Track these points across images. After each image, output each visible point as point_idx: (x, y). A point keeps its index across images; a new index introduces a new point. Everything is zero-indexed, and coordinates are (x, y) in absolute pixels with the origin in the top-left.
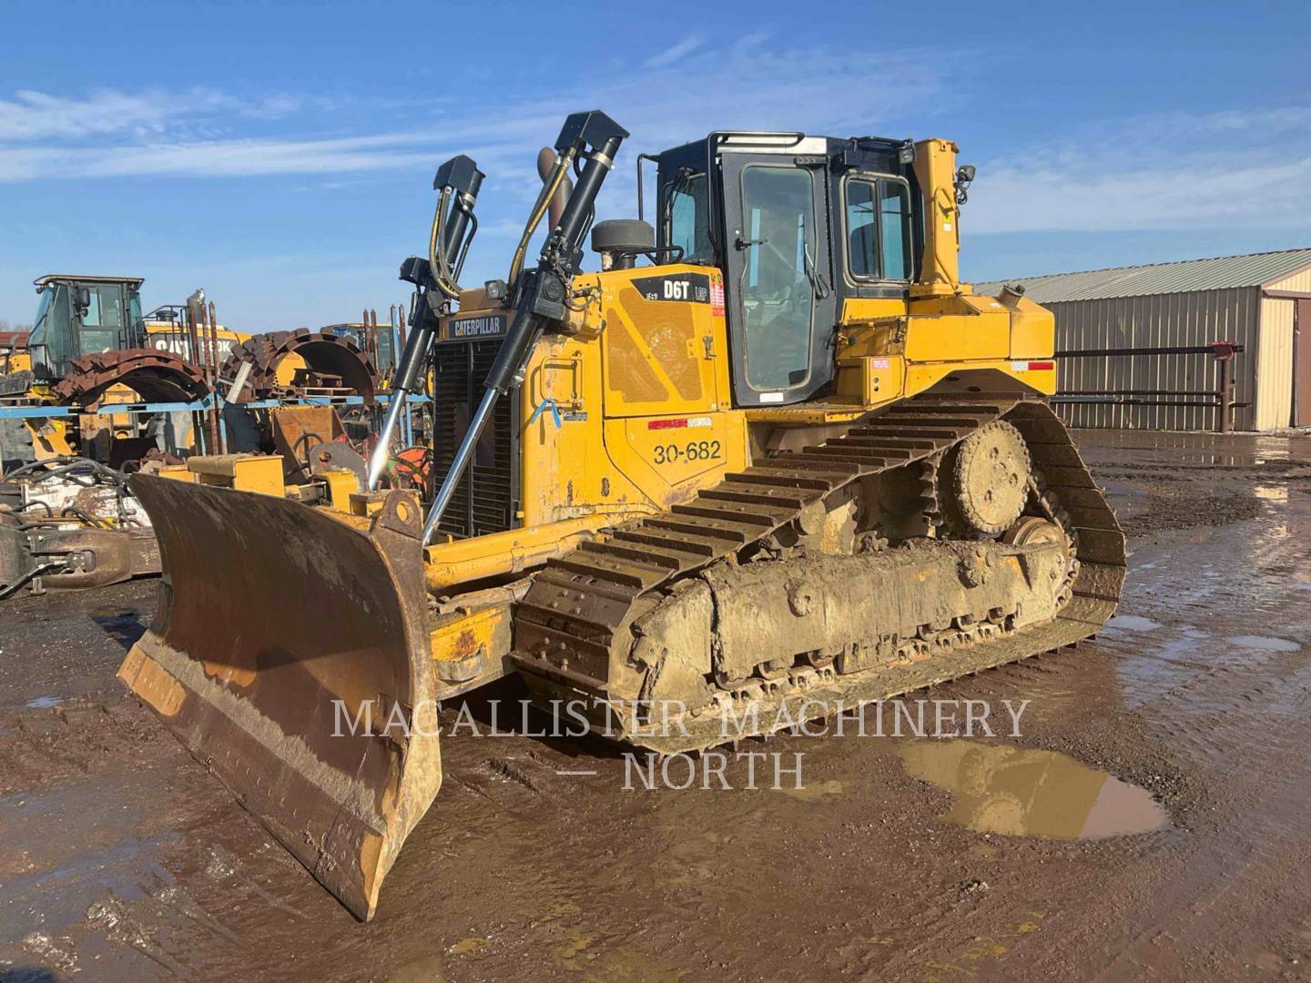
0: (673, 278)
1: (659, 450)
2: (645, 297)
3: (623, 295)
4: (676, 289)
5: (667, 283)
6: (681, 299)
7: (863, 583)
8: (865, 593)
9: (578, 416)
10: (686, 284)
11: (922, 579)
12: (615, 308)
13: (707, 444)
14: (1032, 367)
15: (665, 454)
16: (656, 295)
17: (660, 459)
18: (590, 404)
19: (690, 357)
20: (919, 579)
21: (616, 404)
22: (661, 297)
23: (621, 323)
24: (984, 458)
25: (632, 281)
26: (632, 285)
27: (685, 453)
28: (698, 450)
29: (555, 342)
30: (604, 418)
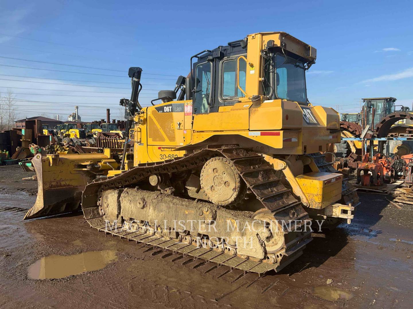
0: (166, 106)
1: (161, 155)
2: (159, 112)
3: (153, 112)
4: (168, 109)
5: (165, 107)
6: (169, 112)
7: (163, 206)
8: (164, 210)
9: (142, 144)
10: (170, 107)
11: (187, 213)
12: (151, 116)
13: (174, 155)
14: (262, 134)
15: (162, 157)
16: (162, 111)
17: (161, 158)
18: (144, 141)
19: (172, 129)
20: (185, 212)
21: (150, 141)
22: (163, 112)
23: (152, 119)
24: (210, 172)
25: (155, 108)
26: (155, 109)
27: (168, 157)
28: (172, 157)
29: (137, 125)
30: (147, 145)
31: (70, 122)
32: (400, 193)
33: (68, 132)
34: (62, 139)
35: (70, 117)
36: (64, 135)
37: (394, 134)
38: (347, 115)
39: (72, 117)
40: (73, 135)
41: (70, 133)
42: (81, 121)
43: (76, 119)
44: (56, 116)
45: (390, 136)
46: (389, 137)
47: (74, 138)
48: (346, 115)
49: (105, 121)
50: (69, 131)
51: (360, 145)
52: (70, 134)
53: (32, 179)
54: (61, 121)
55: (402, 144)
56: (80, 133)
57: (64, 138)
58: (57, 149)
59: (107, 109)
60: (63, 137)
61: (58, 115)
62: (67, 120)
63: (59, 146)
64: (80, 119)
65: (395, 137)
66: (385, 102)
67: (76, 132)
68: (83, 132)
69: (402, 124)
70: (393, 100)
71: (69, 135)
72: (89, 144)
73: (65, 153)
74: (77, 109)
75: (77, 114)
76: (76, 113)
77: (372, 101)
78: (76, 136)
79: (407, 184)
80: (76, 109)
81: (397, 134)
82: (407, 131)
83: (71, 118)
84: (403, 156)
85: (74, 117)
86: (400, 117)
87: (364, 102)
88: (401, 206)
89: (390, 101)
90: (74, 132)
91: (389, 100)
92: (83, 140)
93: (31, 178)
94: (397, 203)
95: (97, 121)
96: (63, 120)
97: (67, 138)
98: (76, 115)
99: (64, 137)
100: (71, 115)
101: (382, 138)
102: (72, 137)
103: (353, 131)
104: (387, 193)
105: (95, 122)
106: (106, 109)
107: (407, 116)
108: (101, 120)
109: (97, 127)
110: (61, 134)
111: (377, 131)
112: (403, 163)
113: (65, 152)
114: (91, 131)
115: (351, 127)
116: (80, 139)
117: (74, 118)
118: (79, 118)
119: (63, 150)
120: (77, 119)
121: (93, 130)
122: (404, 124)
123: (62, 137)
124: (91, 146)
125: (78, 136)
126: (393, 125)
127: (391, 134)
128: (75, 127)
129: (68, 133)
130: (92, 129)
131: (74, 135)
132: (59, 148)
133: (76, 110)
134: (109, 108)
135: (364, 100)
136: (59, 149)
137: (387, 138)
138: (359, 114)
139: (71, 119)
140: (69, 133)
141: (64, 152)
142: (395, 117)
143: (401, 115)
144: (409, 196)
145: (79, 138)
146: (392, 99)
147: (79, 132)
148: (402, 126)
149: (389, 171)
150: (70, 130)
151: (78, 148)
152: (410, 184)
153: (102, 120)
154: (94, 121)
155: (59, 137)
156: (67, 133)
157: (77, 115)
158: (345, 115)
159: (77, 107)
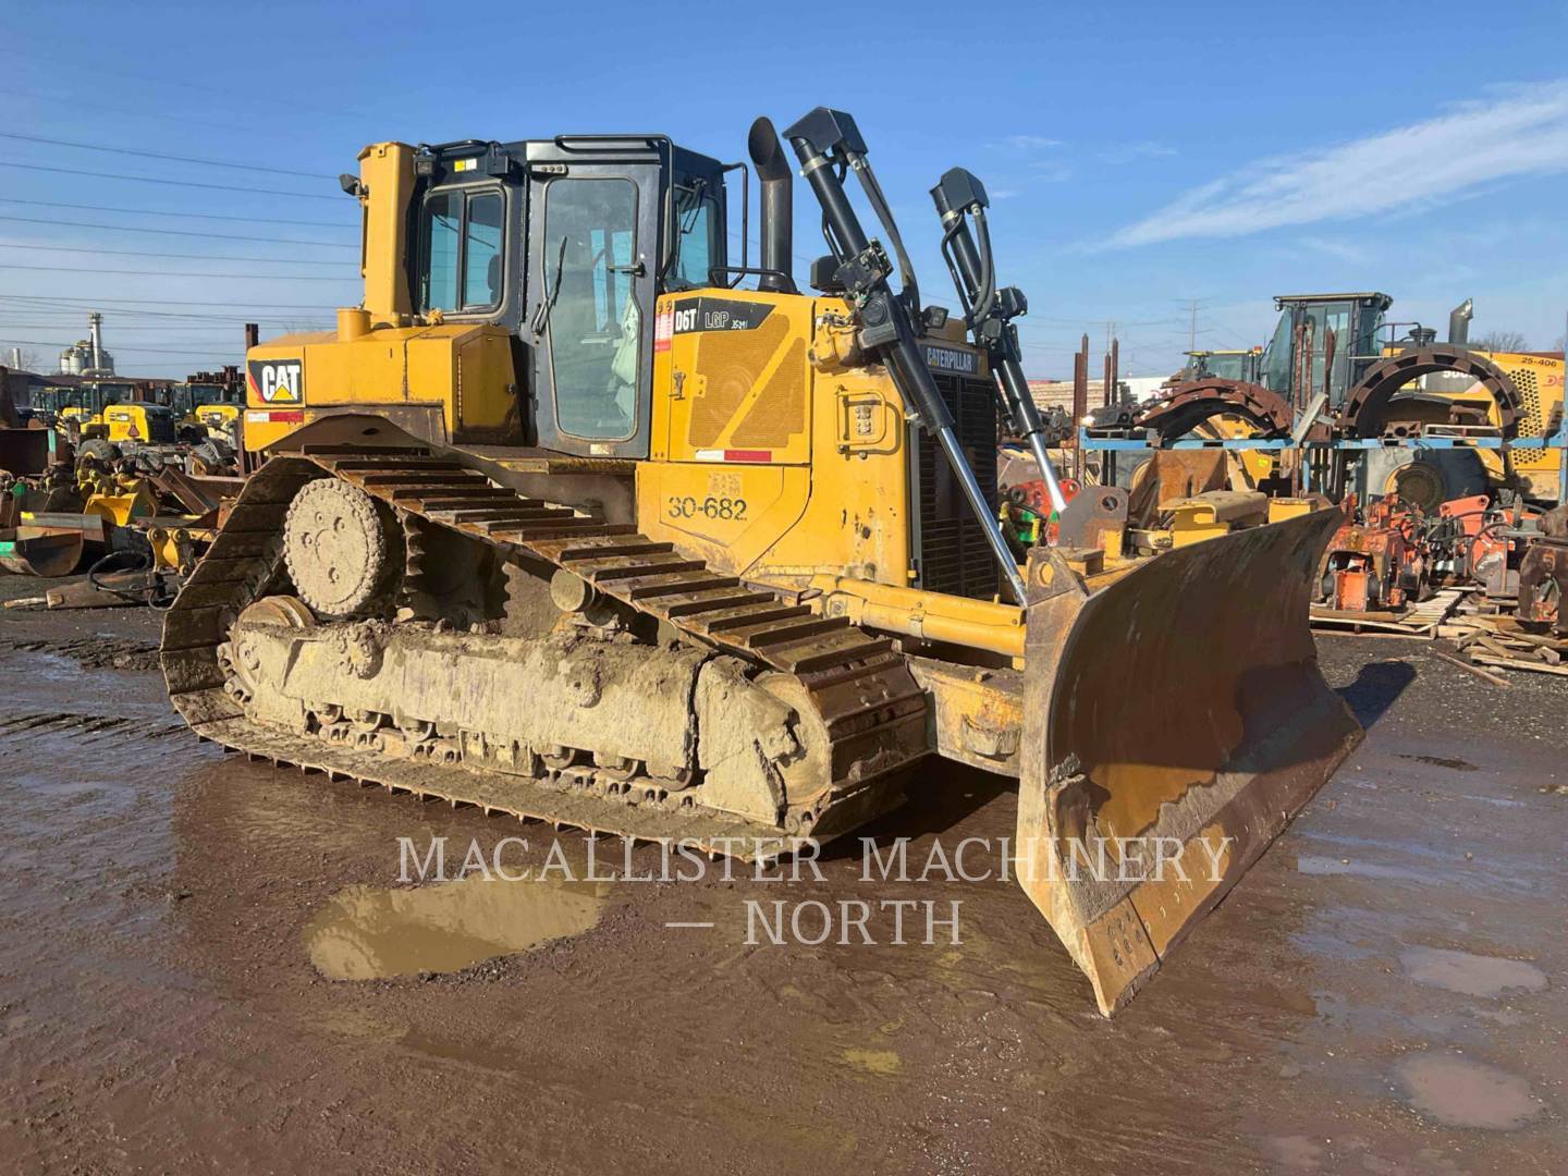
31: (70, 376)
32: (1479, 634)
33: (98, 416)
34: (77, 446)
35: (68, 359)
36: (84, 429)
37: (1407, 425)
38: (1207, 359)
39: (80, 355)
40: (120, 430)
41: (106, 423)
42: (113, 373)
43: (94, 367)
44: (11, 353)
45: (1392, 431)
46: (1390, 436)
47: (126, 441)
48: (1204, 356)
49: (239, 371)
50: (102, 414)
51: (1261, 465)
52: (108, 427)
53: (46, 603)
54: (35, 372)
55: (1413, 464)
56: (150, 424)
57: (82, 442)
58: (88, 483)
59: (248, 326)
60: (77, 440)
61: (18, 351)
62: (57, 370)
63: (96, 474)
64: (112, 367)
65: (1412, 436)
66: (1357, 308)
67: (134, 418)
68: (165, 416)
69: (1416, 390)
70: (1382, 302)
71: (103, 431)
72: (204, 467)
73: (125, 500)
74: (98, 323)
75: (95, 345)
76: (92, 342)
77: (1311, 304)
78: (133, 432)
79: (1491, 601)
80: (94, 326)
81: (1418, 426)
82: (1452, 416)
83: (74, 360)
84: (1446, 504)
85: (86, 359)
86: (1433, 363)
87: (1281, 309)
88: (1499, 675)
89: (1372, 306)
90: (125, 418)
91: (1369, 302)
92: (165, 450)
93: (41, 600)
94: (1485, 668)
95: (207, 375)
96: (39, 369)
97: (98, 440)
98: (92, 347)
99: (83, 438)
100: (71, 351)
101: (1364, 441)
102: (118, 436)
103: (1266, 415)
104: (1427, 632)
105: (200, 376)
106: (244, 326)
107: (1457, 362)
108: (223, 371)
109: (218, 398)
110: (67, 426)
111: (1351, 415)
112: (1455, 527)
113: (124, 497)
114: (194, 413)
115: (1256, 398)
116: (149, 445)
117: (86, 361)
118: (106, 360)
119: (117, 489)
120: (97, 368)
121: (200, 411)
122: (1421, 390)
123: (72, 436)
124: (208, 474)
125: (145, 435)
126: (1396, 394)
127: (1396, 425)
128: (128, 398)
129: (98, 423)
130: (195, 406)
131: (128, 429)
132: (95, 479)
133: (94, 331)
134: (255, 323)
135: (1282, 301)
136: (96, 486)
137: (1383, 441)
138: (1250, 352)
139: (71, 366)
140: (102, 419)
141: (120, 495)
142: (1418, 364)
143: (1437, 358)
144: (1512, 642)
145: (147, 441)
146: (1379, 300)
147: (147, 419)
148: (1416, 398)
149: (1417, 555)
150: (110, 409)
151: (174, 481)
152: (1503, 602)
153: (226, 369)
154: (196, 374)
155: (63, 436)
156: (96, 421)
157: (99, 347)
158: (1199, 357)
159: (97, 318)
